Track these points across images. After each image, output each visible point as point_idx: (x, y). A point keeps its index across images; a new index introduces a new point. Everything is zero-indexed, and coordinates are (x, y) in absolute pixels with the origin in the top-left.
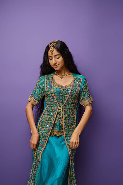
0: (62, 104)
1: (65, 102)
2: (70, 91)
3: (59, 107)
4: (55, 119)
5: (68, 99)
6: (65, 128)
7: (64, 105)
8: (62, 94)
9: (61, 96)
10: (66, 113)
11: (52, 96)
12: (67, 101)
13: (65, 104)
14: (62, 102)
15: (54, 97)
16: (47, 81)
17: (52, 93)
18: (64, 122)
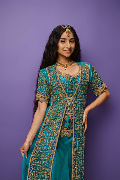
0: (72, 95)
1: (75, 92)
2: (79, 80)
3: (68, 99)
4: (64, 114)
5: (79, 88)
6: (75, 124)
7: (74, 97)
8: (71, 83)
9: (70, 86)
10: (76, 106)
11: (59, 86)
12: (78, 91)
13: (76, 95)
14: (72, 92)
15: (61, 88)
16: (49, 73)
17: (59, 84)
18: (75, 117)
